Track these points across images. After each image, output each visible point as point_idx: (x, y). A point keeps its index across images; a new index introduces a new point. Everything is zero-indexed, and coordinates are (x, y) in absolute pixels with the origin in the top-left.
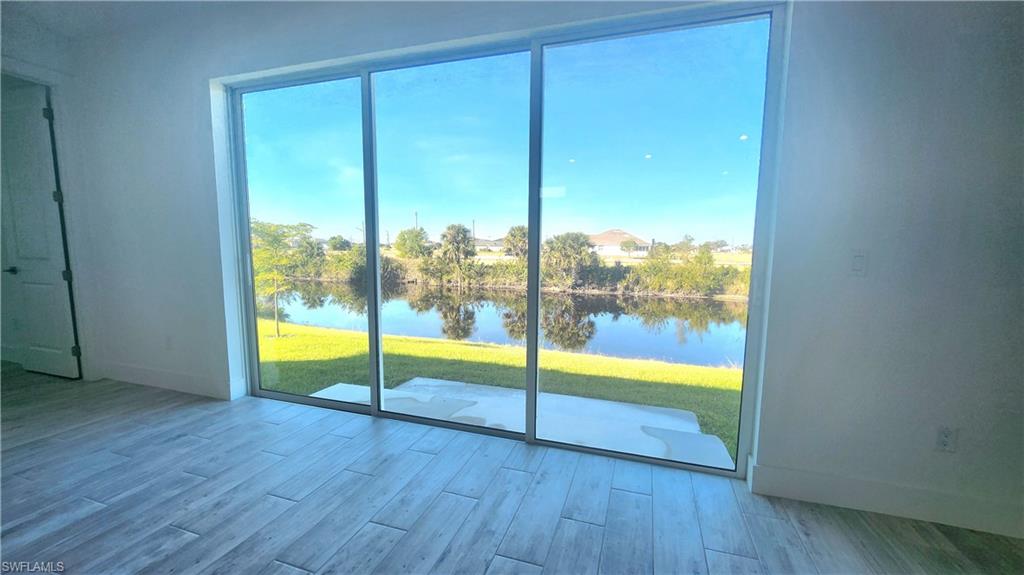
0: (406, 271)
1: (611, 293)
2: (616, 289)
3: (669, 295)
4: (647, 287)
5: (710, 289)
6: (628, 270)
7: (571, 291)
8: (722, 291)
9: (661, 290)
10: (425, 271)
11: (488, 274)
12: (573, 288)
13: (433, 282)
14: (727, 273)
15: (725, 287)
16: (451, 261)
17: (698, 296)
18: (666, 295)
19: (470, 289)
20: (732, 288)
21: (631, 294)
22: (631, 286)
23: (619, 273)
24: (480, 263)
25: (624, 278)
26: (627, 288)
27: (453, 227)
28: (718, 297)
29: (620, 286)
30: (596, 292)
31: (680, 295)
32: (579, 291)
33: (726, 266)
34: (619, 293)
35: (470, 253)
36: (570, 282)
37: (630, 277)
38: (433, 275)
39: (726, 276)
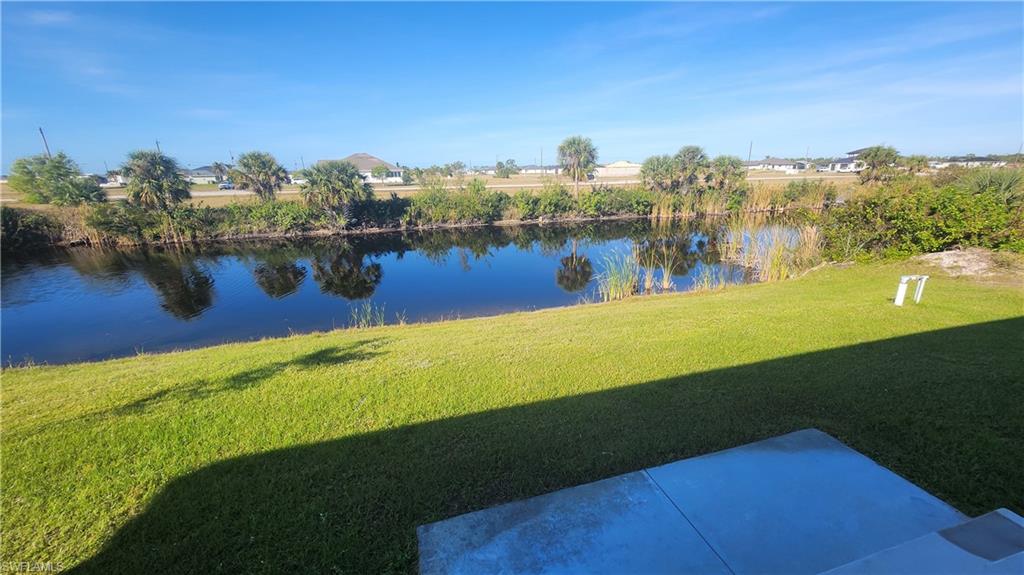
0: (61, 227)
1: (393, 230)
2: (399, 225)
3: (453, 226)
4: (430, 220)
5: (489, 216)
6: (406, 202)
7: (346, 232)
8: (500, 217)
9: (444, 221)
10: (106, 225)
11: (222, 221)
12: (348, 228)
13: (124, 241)
14: (501, 199)
15: (502, 213)
16: (152, 206)
17: (480, 224)
18: (450, 225)
19: (196, 245)
20: (506, 213)
21: (416, 228)
22: (413, 220)
23: (397, 206)
24: (203, 206)
25: (406, 212)
26: (409, 223)
27: (141, 156)
28: (497, 223)
29: (403, 221)
30: (376, 230)
31: (464, 224)
32: (356, 232)
33: (499, 192)
34: (403, 228)
35: (181, 193)
36: (343, 222)
37: (411, 210)
38: (122, 230)
39: (500, 202)
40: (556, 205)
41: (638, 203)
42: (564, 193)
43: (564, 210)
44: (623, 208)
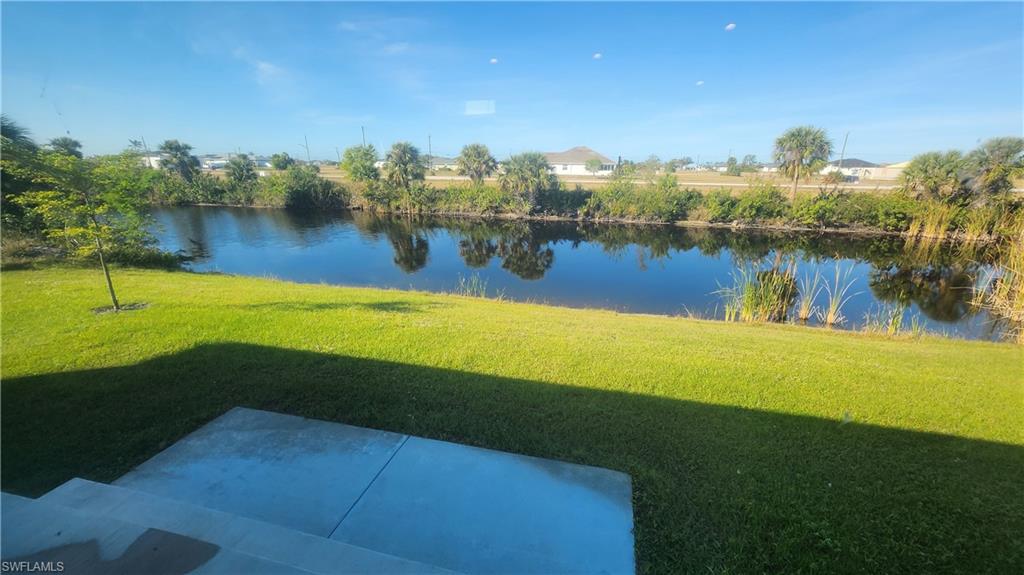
0: (350, 196)
1: (571, 219)
2: (576, 216)
3: (630, 221)
4: (608, 213)
5: (672, 214)
6: (589, 194)
7: (528, 217)
8: (684, 217)
9: (622, 216)
10: (370, 196)
11: (441, 199)
12: (531, 214)
13: (380, 209)
14: (691, 197)
15: (688, 212)
16: (399, 184)
17: (660, 222)
18: (628, 221)
19: (421, 216)
20: (694, 213)
21: (592, 220)
22: (591, 212)
23: (580, 197)
24: (431, 187)
25: (585, 203)
26: (587, 214)
27: (399, 145)
28: (679, 223)
29: (581, 212)
30: (555, 218)
31: (642, 221)
32: (538, 218)
33: (690, 190)
34: (580, 219)
35: (419, 176)
36: (527, 208)
37: (591, 202)
38: (380, 200)
39: (689, 201)
40: (759, 210)
41: (887, 214)
42: (775, 194)
43: (770, 214)
44: (860, 219)
